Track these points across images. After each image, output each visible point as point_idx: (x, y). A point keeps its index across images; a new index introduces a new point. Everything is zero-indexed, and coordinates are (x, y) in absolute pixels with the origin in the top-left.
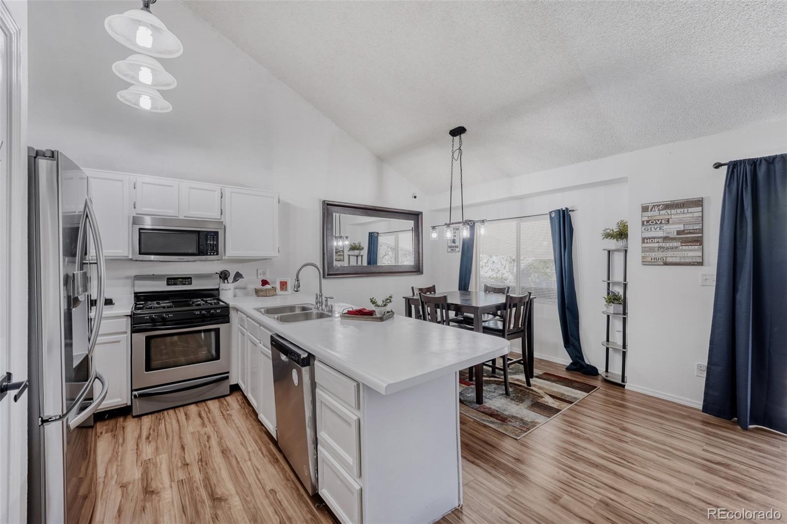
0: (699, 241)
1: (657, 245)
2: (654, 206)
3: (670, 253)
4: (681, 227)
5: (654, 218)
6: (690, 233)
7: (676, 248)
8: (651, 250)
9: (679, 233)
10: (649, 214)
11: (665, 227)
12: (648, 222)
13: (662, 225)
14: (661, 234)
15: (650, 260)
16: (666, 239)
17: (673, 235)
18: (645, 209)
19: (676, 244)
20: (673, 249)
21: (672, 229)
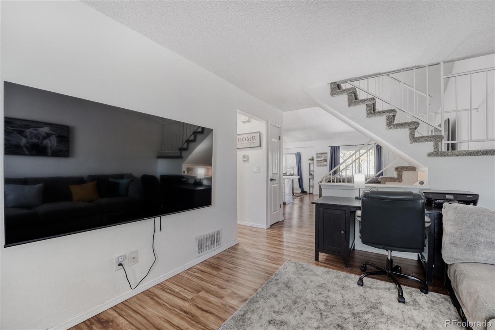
0: (326, 161)
1: (319, 162)
2: (319, 154)
5: (319, 156)
6: (325, 159)
13: (320, 158)
15: (318, 165)
16: (321, 160)
17: (322, 160)
18: (317, 154)
19: (323, 162)
20: (323, 163)
21: (322, 159)
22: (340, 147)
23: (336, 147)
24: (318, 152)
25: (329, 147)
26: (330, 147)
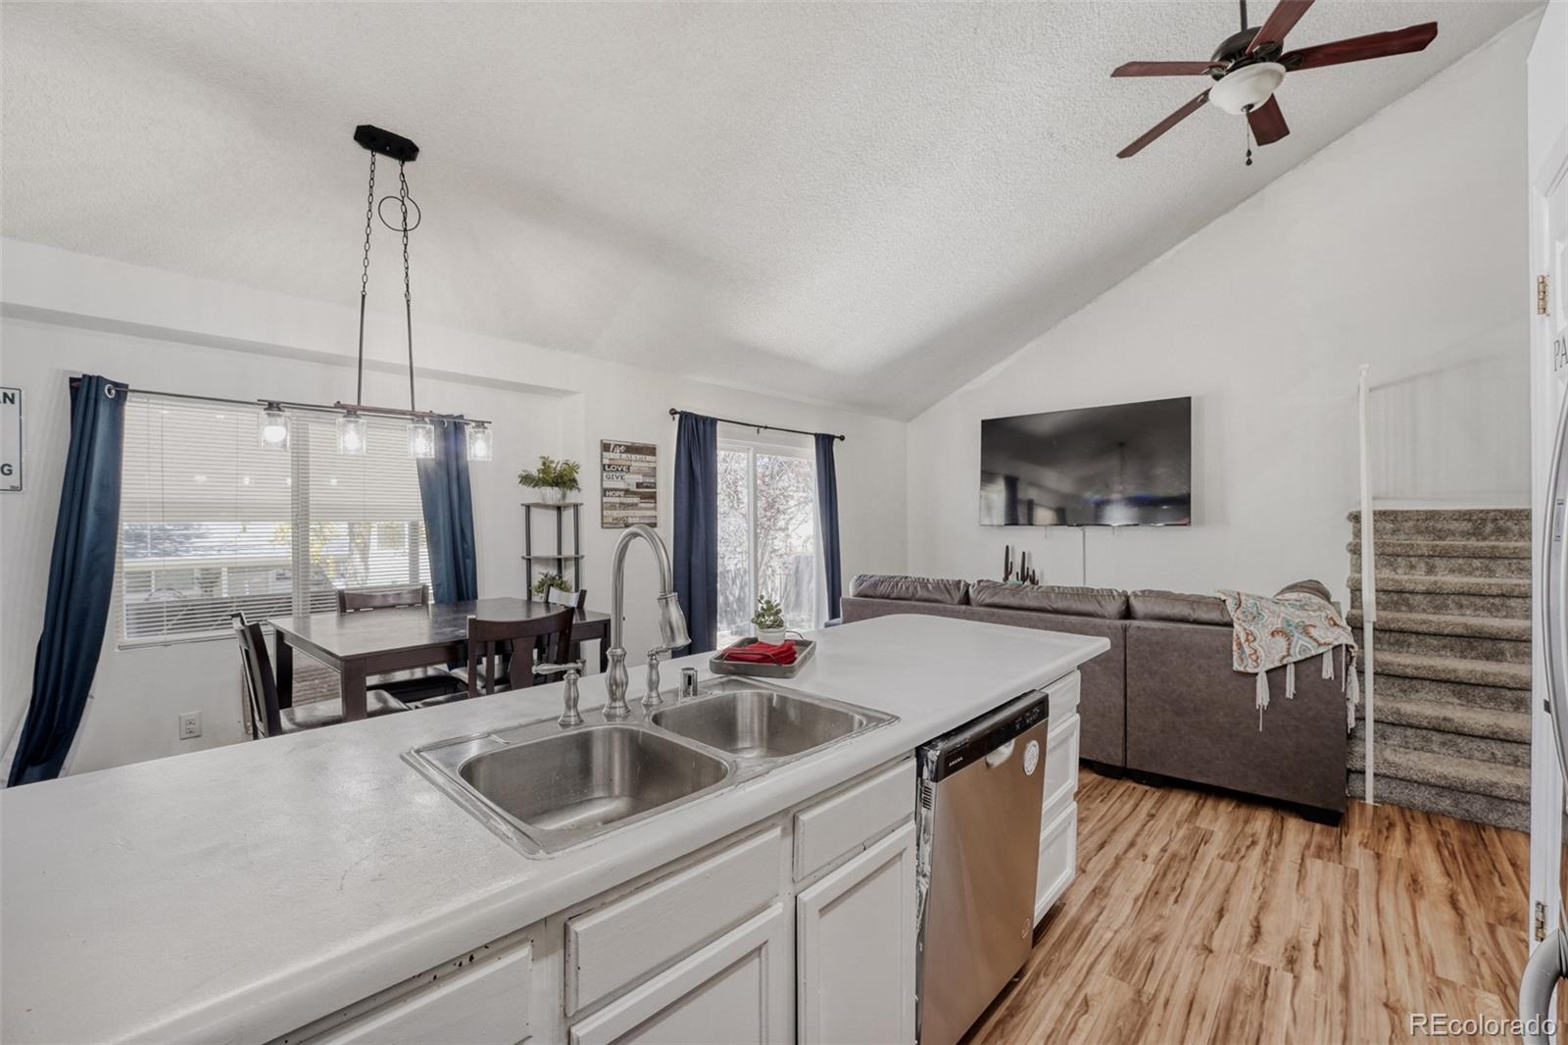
0: (653, 497)
1: (617, 500)
2: (616, 445)
3: (630, 512)
4: (640, 479)
5: (616, 463)
6: (647, 487)
7: (636, 504)
8: (613, 506)
9: (639, 485)
10: (611, 455)
11: (627, 476)
12: (609, 466)
13: (623, 474)
14: (621, 485)
15: (611, 521)
16: (627, 492)
17: (633, 488)
18: (606, 447)
19: (636, 500)
20: (634, 506)
21: (632, 480)
22: (719, 422)
23: (705, 419)
24: (612, 437)
25: (673, 412)
26: (677, 416)
